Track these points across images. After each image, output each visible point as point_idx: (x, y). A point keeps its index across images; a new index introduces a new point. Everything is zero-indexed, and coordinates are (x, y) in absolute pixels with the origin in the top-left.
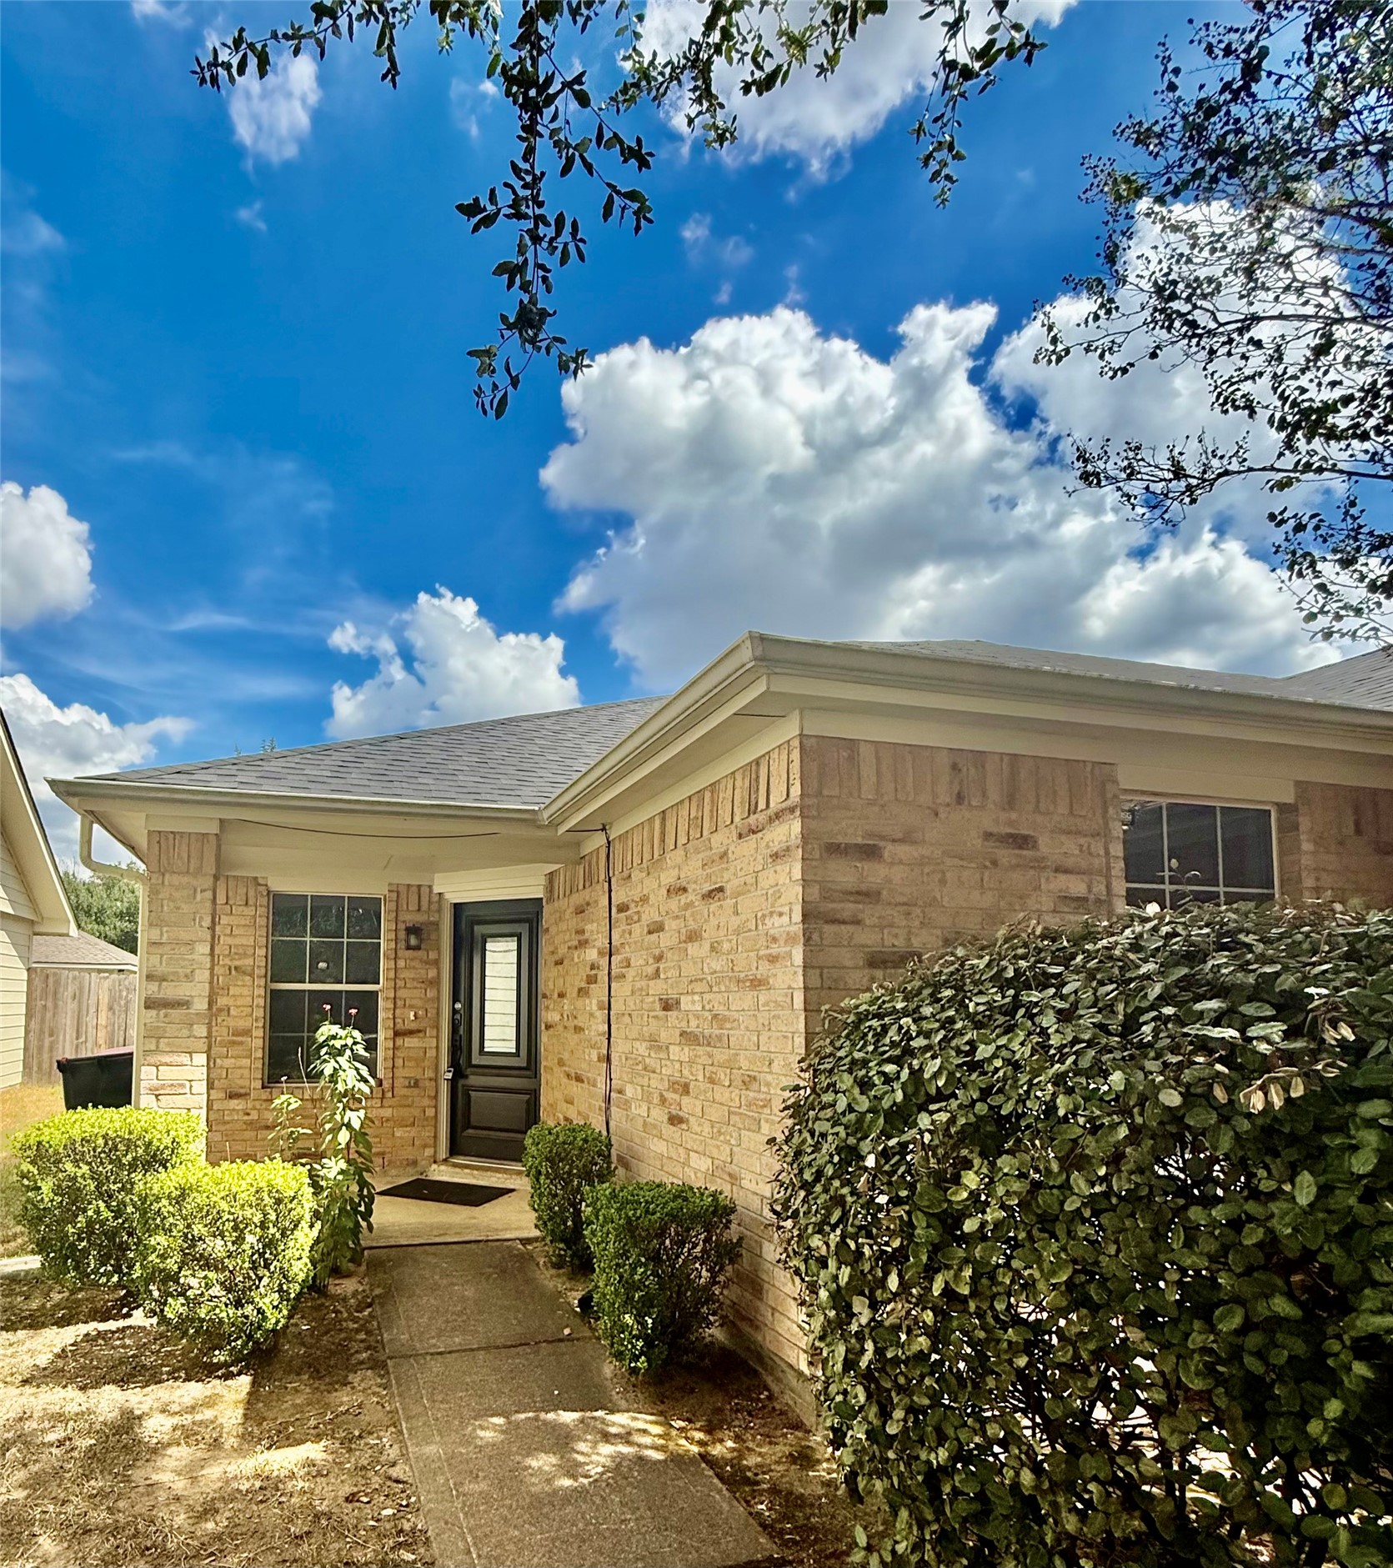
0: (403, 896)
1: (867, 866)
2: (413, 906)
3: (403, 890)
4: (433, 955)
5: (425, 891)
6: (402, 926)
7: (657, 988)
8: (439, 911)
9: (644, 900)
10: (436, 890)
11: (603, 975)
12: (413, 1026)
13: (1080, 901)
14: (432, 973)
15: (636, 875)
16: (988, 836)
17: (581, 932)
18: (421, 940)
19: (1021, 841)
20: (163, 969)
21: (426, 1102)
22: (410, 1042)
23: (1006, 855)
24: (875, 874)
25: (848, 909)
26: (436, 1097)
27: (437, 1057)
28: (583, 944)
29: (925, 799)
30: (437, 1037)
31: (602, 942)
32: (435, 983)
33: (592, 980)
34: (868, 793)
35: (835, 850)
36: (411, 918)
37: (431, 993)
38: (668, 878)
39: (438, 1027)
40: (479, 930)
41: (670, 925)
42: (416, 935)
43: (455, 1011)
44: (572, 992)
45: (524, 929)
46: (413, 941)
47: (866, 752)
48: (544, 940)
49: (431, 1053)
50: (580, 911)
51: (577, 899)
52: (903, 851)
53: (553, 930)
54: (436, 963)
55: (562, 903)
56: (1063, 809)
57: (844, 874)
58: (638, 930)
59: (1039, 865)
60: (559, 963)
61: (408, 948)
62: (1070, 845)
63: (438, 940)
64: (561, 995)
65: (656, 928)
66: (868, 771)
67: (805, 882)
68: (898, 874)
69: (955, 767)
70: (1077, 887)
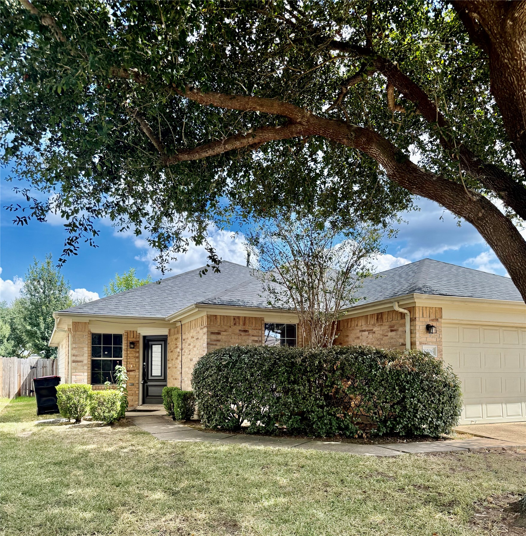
0: (129, 334)
1: (218, 336)
2: (132, 336)
3: (129, 332)
4: (137, 350)
5: (135, 332)
6: (129, 342)
7: (190, 357)
8: (139, 338)
9: (188, 339)
10: (138, 332)
11: (180, 354)
12: (133, 369)
13: (256, 341)
14: (137, 355)
15: (187, 333)
16: (240, 330)
17: (176, 344)
18: (134, 346)
19: (246, 331)
20: (76, 354)
21: (136, 389)
22: (132, 373)
23: (242, 333)
24: (219, 337)
25: (215, 343)
26: (139, 388)
27: (139, 377)
28: (177, 347)
29: (228, 324)
30: (139, 372)
31: (180, 347)
32: (138, 357)
33: (178, 356)
34: (218, 324)
35: (212, 333)
36: (131, 340)
37: (137, 360)
38: (191, 335)
39: (139, 369)
40: (150, 343)
41: (192, 344)
42: (133, 344)
43: (144, 365)
44: (174, 359)
45: (163, 343)
46: (132, 346)
47: (219, 317)
48: (168, 346)
49: (137, 376)
50: (176, 339)
51: (176, 336)
52: (224, 333)
53: (170, 344)
54: (138, 352)
55: (172, 337)
56: (254, 325)
57: (214, 337)
58: (187, 345)
59: (249, 335)
60: (172, 352)
61: (131, 348)
62: (255, 331)
63: (139, 346)
64: (172, 360)
65: (189, 345)
66: (219, 320)
67: (207, 339)
68: (223, 337)
69: (234, 319)
70: (256, 339)
